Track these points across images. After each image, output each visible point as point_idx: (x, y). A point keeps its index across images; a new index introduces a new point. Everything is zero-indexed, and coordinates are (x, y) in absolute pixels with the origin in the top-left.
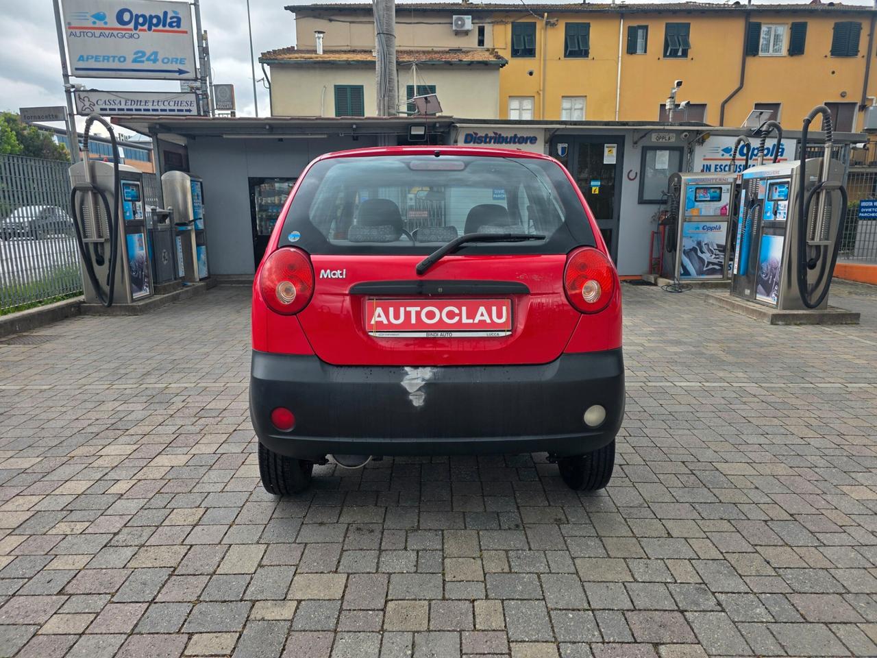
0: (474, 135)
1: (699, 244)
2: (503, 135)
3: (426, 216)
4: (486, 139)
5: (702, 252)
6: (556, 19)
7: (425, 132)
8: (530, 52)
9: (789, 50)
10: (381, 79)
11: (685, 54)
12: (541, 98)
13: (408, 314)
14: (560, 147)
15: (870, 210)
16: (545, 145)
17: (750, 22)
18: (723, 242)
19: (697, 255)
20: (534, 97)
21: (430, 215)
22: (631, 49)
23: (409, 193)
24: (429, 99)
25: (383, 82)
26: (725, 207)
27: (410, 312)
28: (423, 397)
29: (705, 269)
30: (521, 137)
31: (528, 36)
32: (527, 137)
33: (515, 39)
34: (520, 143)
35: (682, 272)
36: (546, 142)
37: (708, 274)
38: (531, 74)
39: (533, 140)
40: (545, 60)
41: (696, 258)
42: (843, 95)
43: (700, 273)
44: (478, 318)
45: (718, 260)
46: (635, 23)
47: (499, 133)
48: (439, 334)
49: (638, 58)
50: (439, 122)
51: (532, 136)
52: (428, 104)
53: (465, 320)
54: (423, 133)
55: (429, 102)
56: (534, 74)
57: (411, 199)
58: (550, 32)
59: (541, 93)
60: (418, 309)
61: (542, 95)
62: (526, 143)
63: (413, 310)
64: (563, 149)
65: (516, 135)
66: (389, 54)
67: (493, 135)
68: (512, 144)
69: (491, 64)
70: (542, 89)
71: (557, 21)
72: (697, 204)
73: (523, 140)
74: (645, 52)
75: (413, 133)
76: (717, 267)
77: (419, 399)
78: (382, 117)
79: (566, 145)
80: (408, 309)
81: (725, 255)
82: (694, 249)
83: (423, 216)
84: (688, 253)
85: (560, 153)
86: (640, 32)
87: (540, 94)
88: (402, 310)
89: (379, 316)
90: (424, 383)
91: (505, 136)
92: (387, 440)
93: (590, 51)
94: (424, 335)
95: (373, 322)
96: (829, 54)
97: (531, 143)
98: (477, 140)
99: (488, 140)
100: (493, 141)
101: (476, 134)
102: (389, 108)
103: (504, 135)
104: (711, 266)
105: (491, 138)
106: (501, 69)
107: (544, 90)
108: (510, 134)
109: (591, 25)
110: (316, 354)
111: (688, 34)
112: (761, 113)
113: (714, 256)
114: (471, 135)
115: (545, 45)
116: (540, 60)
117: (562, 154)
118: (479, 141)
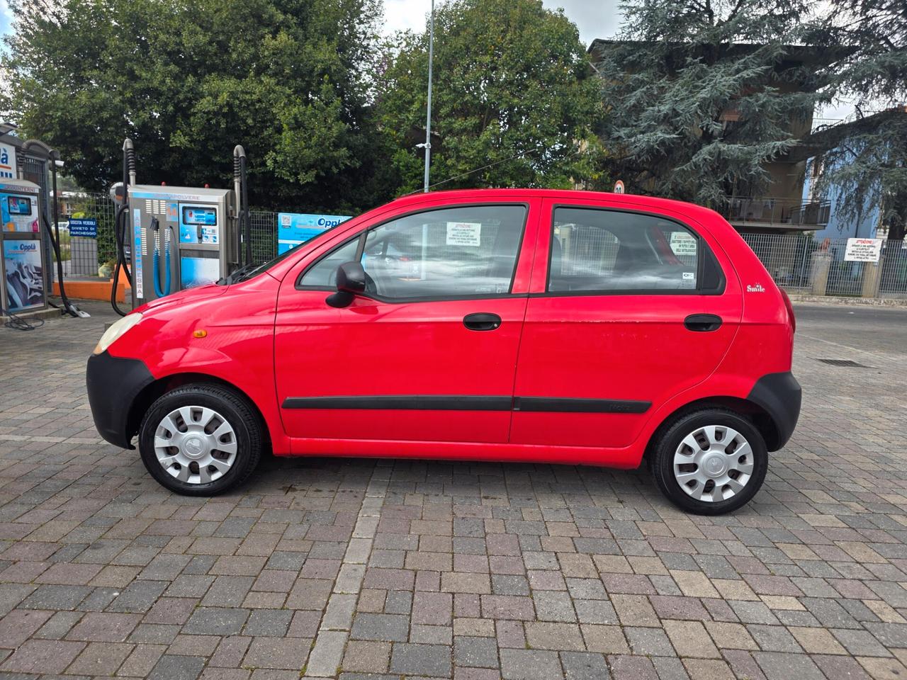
1: (20, 266)
5: (24, 277)
15: (80, 228)
18: (39, 265)
19: (19, 280)
26: (35, 222)
29: (29, 298)
35: (10, 304)
37: (32, 303)
41: (19, 284)
43: (26, 303)
45: (38, 285)
72: (11, 217)
76: (39, 294)
81: (42, 279)
82: (16, 274)
84: (11, 279)
104: (33, 294)
113: (34, 281)
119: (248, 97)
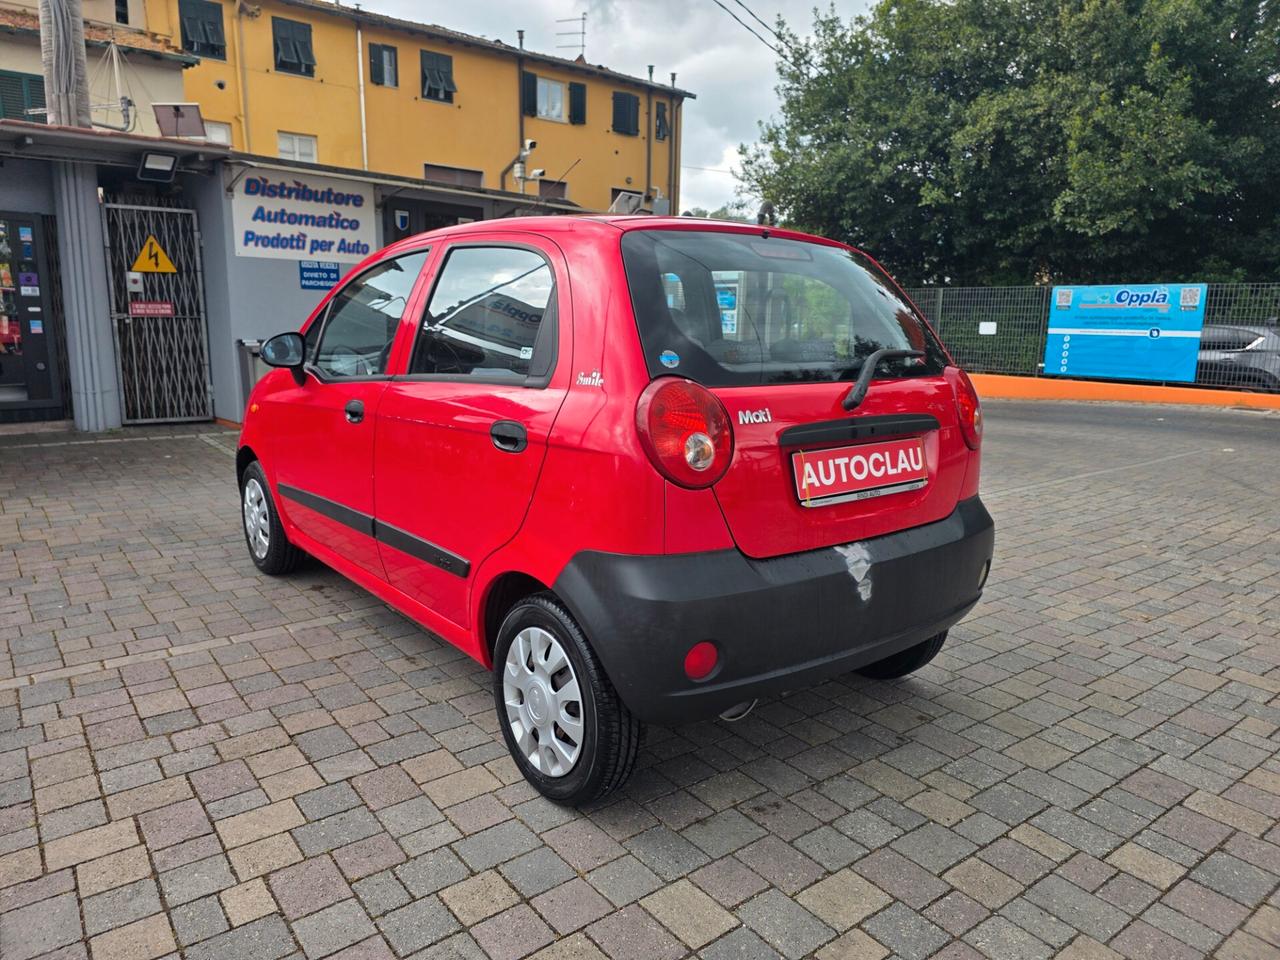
0: (262, 183)
2: (309, 187)
3: (169, 312)
4: (282, 191)
6: (257, 7)
7: (173, 167)
8: (216, 51)
9: (570, 117)
10: (58, 57)
11: (449, 98)
12: (244, 128)
13: (837, 468)
14: (399, 214)
16: (376, 211)
17: (524, 72)
20: (229, 124)
21: (176, 313)
22: (376, 77)
23: (130, 269)
24: (182, 110)
25: (63, 63)
27: (839, 465)
28: (870, 586)
30: (339, 194)
31: (211, 23)
32: (348, 195)
33: (186, 24)
34: (338, 203)
36: (377, 206)
38: (221, 86)
39: (358, 201)
40: (243, 68)
42: (628, 181)
44: (901, 466)
46: (379, 41)
47: (303, 182)
48: (869, 492)
49: (386, 92)
50: (203, 153)
51: (356, 193)
52: (180, 119)
53: (891, 472)
54: (168, 168)
55: (182, 116)
56: (227, 87)
57: (135, 281)
58: (248, 25)
59: (243, 119)
60: (846, 460)
61: (243, 124)
62: (347, 204)
63: (842, 461)
64: (403, 219)
65: (330, 190)
66: (73, 15)
67: (293, 186)
68: (325, 204)
69: (168, 59)
70: (242, 113)
71: (258, 10)
73: (341, 199)
74: (396, 84)
75: (148, 166)
77: (866, 589)
78: (65, 124)
79: (406, 214)
80: (838, 461)
83: (163, 311)
85: (399, 224)
86: (386, 55)
87: (239, 121)
88: (831, 462)
89: (810, 476)
90: (869, 565)
91: (314, 189)
92: (828, 659)
93: (315, 68)
94: (853, 497)
95: (804, 486)
96: (611, 129)
97: (356, 205)
98: (267, 191)
99: (286, 192)
100: (294, 195)
101: (265, 181)
102: (79, 115)
103: (312, 186)
105: (290, 191)
106: (184, 71)
107: (246, 116)
108: (321, 187)
109: (313, 28)
110: (737, 547)
111: (450, 72)
112: (630, 197)
114: (256, 181)
115: (241, 44)
116: (235, 66)
117: (402, 227)
118: (271, 193)
119: (1029, 113)
